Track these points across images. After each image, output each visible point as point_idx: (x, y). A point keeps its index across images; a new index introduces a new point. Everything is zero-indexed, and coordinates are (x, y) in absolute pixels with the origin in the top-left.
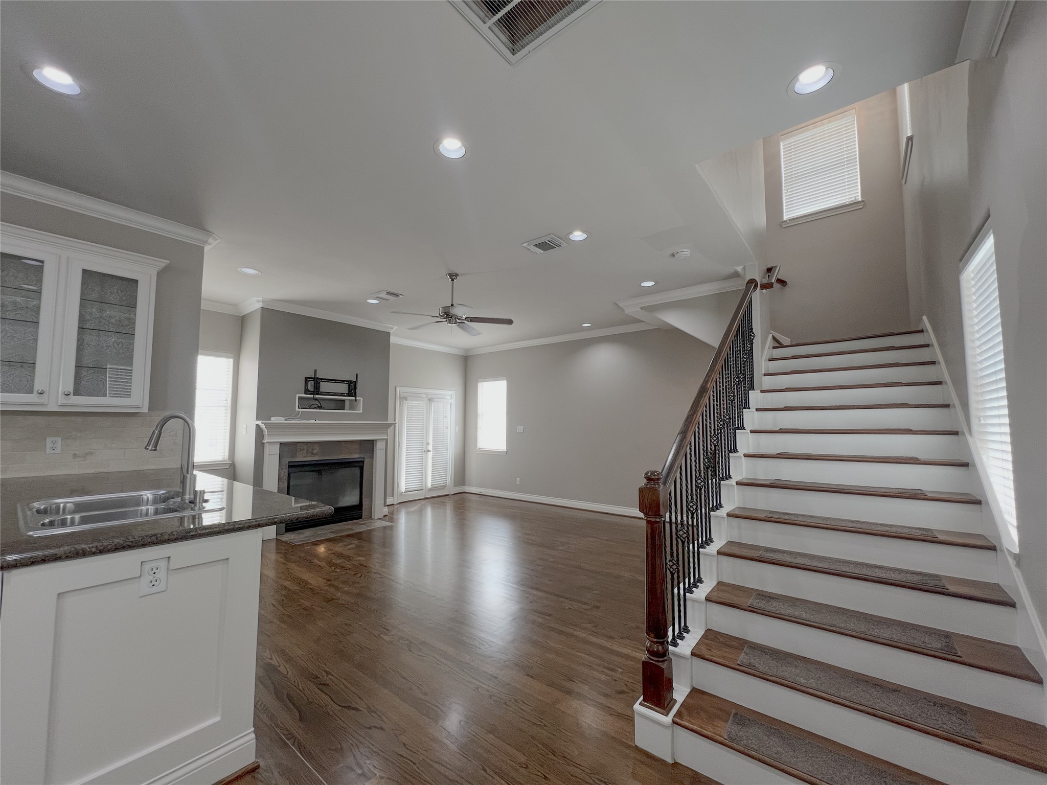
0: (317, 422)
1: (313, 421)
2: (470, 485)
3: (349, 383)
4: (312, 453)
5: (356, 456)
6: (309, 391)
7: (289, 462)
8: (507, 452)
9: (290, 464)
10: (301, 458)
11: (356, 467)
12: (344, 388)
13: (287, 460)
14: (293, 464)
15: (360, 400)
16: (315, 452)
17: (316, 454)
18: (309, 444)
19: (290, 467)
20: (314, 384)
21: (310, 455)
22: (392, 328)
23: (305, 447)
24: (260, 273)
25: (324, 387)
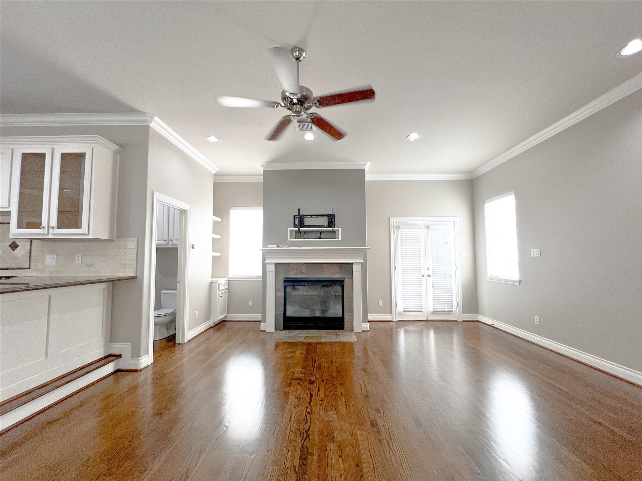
0: (301, 248)
1: (298, 248)
2: (483, 315)
3: (329, 216)
4: (301, 272)
5: (336, 276)
6: (297, 225)
7: (284, 278)
8: (520, 282)
9: (285, 279)
10: (292, 275)
11: (339, 285)
12: (325, 221)
13: (282, 277)
14: (287, 279)
15: (338, 230)
16: (303, 271)
17: (304, 273)
18: (298, 265)
19: (285, 281)
20: (300, 220)
21: (299, 273)
22: (365, 165)
23: (295, 267)
24: (220, 142)
25: (307, 221)
